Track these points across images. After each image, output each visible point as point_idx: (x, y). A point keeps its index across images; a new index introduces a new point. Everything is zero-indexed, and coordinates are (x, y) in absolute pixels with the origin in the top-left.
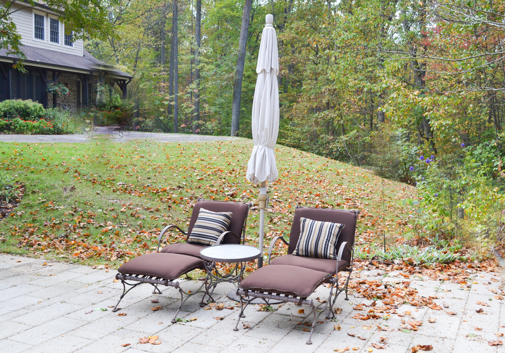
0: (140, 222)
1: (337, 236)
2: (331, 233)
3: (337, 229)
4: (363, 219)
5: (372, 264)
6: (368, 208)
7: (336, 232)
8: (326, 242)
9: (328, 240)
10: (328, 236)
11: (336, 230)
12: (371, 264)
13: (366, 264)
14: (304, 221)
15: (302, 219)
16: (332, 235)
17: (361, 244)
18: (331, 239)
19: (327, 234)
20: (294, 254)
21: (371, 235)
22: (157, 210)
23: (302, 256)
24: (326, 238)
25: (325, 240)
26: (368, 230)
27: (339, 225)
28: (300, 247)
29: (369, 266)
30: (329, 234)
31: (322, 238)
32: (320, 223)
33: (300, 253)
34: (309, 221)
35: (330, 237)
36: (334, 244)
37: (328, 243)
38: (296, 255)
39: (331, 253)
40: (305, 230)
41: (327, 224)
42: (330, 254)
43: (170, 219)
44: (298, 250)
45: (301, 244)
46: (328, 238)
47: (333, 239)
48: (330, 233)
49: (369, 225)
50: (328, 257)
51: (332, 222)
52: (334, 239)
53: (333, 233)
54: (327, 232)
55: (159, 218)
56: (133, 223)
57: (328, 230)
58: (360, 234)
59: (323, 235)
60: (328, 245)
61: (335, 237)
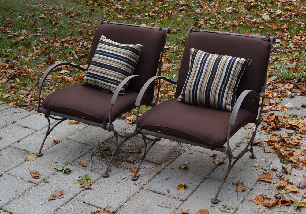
0: (56, 29)
1: (238, 77)
2: (230, 73)
3: (240, 67)
4: (296, 19)
5: (298, 88)
6: (303, 5)
7: (238, 71)
8: (222, 86)
9: (224, 84)
10: (225, 78)
11: (237, 69)
12: (296, 87)
13: (290, 88)
14: (195, 54)
15: (193, 50)
16: (231, 76)
17: (290, 52)
18: (229, 82)
19: (224, 75)
20: (179, 100)
21: (303, 39)
22: (79, 15)
23: (189, 104)
24: (222, 81)
25: (220, 84)
26: (301, 32)
27: (242, 60)
28: (187, 92)
29: (294, 90)
30: (226, 74)
31: (215, 81)
32: (216, 56)
33: (186, 99)
34: (201, 54)
35: (228, 80)
36: (234, 90)
37: (225, 88)
38: (181, 102)
39: (228, 102)
40: (194, 67)
41: (226, 59)
42: (226, 104)
43: (89, 25)
44: (183, 95)
45: (188, 87)
46: (224, 80)
47: (232, 82)
48: (228, 73)
49: (302, 26)
50: (223, 108)
51: (233, 56)
52: (234, 82)
53: (232, 73)
54: (224, 72)
55: (77, 24)
56: (49, 31)
57: (225, 69)
58: (291, 38)
59: (217, 76)
60: (224, 91)
61: (235, 78)
